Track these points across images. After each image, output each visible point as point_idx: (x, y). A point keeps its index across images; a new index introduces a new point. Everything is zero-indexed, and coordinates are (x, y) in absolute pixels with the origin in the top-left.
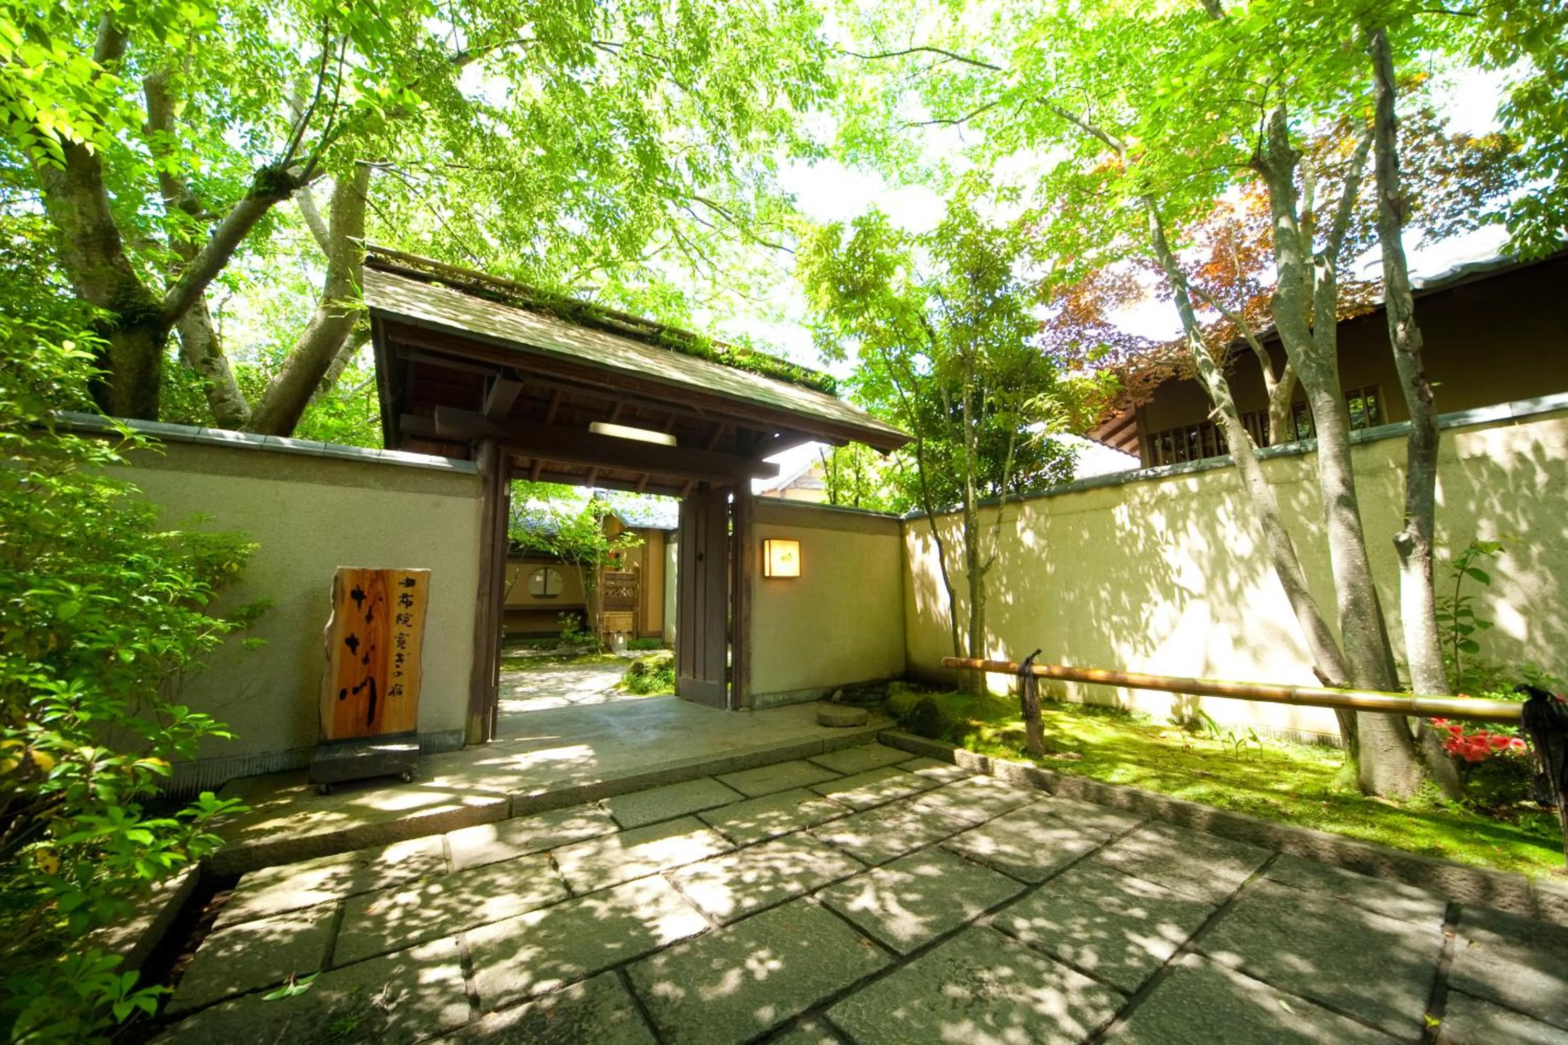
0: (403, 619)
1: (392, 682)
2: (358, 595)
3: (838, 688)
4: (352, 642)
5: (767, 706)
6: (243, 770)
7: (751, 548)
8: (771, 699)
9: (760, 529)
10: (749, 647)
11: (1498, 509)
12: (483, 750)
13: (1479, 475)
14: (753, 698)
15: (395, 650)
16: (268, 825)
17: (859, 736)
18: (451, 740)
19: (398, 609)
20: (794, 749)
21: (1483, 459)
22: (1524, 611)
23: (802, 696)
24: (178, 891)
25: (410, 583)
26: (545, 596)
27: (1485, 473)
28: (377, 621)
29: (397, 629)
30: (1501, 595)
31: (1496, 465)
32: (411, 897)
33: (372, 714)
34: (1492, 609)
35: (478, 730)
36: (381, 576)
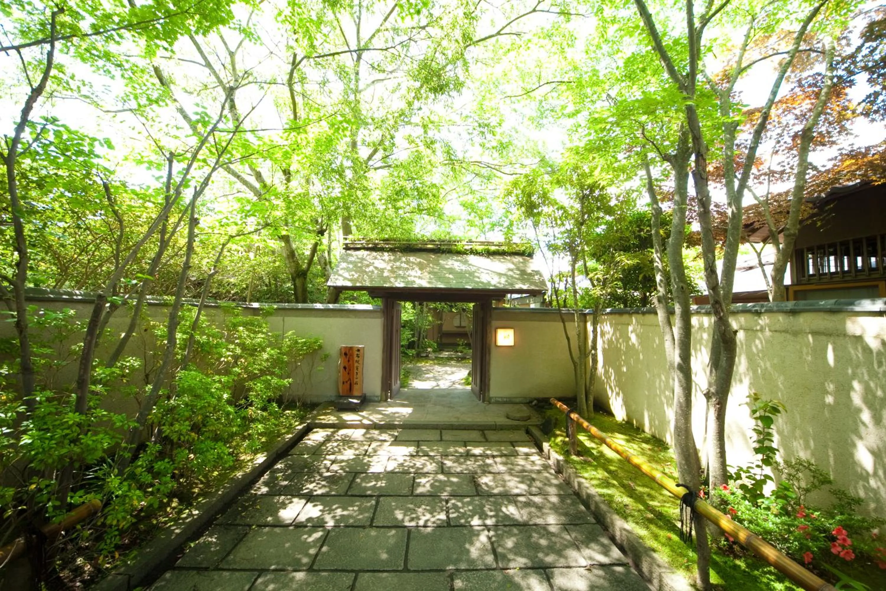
0: (357, 362)
1: (355, 380)
2: (346, 354)
3: (536, 399)
4: (345, 368)
5: (497, 403)
6: (326, 399)
7: (490, 332)
8: (500, 400)
9: (494, 323)
10: (489, 376)
11: (866, 377)
12: (385, 404)
13: (856, 349)
14: (490, 398)
15: (355, 371)
16: (322, 417)
17: (516, 426)
18: (376, 399)
19: (356, 359)
20: (480, 426)
21: (859, 339)
22: (872, 452)
23: (517, 400)
24: (301, 430)
25: (358, 350)
26: (460, 327)
27: (860, 348)
28: (351, 362)
29: (356, 364)
30: (861, 438)
31: (867, 344)
32: (335, 444)
33: (351, 389)
34: (854, 445)
35: (384, 397)
36: (351, 348)
